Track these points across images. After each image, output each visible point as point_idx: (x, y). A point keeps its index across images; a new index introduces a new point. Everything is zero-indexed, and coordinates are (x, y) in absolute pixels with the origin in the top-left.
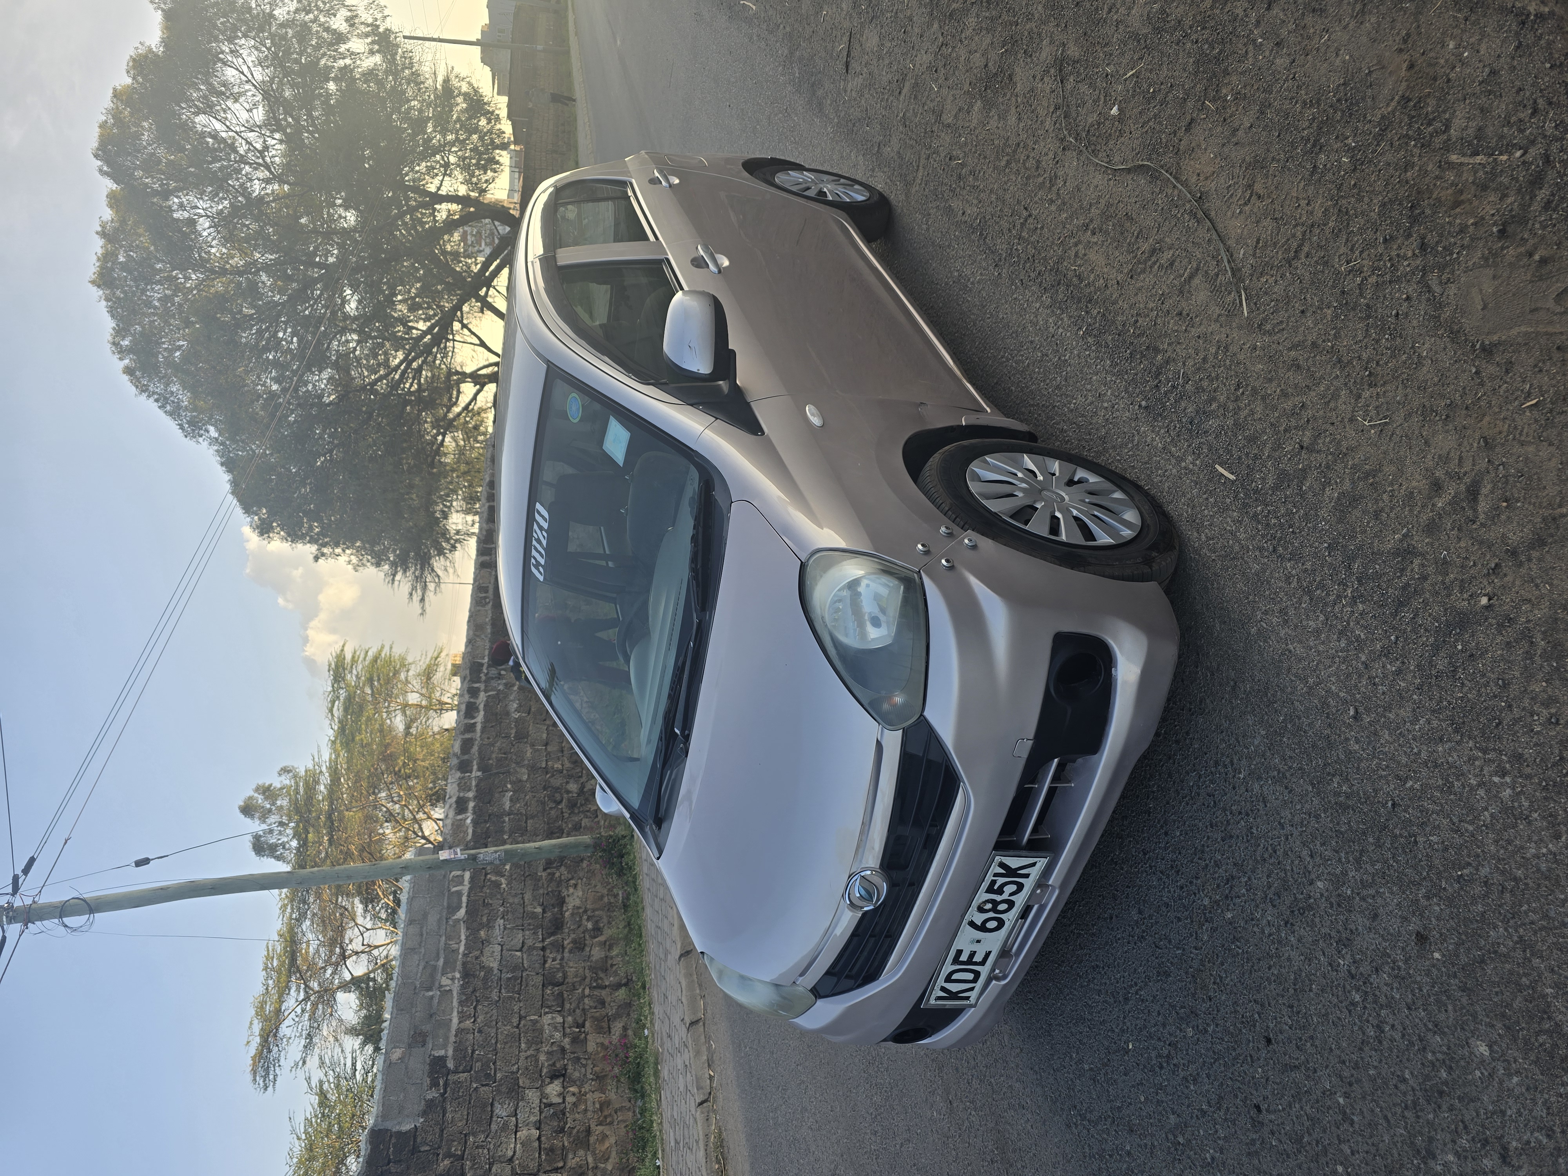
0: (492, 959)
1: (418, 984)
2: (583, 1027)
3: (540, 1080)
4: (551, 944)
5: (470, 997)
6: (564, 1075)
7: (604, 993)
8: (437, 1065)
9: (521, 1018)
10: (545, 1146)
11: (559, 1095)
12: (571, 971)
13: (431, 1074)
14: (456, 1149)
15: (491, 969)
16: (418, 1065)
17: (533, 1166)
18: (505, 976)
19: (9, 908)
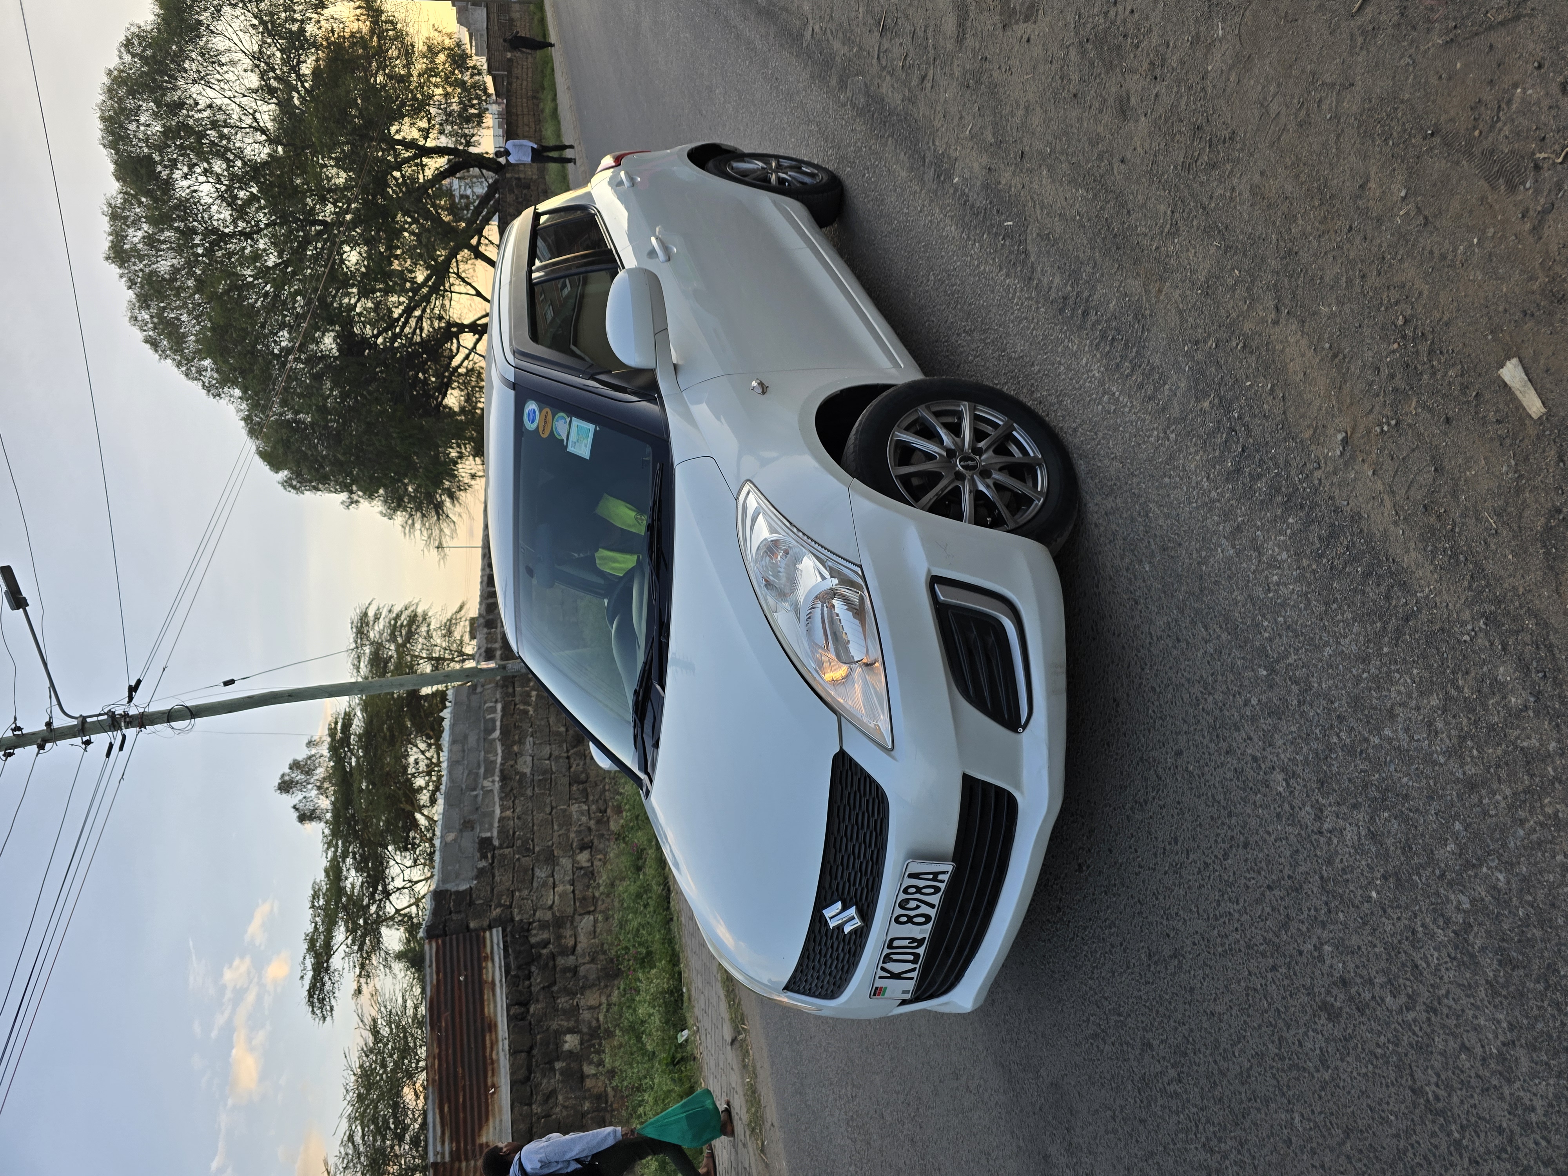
0: (525, 766)
1: (464, 787)
2: (605, 811)
3: (570, 851)
4: (575, 753)
5: (508, 794)
6: (591, 847)
8: (485, 845)
9: (552, 808)
10: (579, 895)
11: (588, 861)
12: (593, 774)
13: (480, 849)
14: (505, 900)
15: (525, 774)
16: (469, 843)
17: (569, 911)
18: (536, 778)
19: (125, 715)
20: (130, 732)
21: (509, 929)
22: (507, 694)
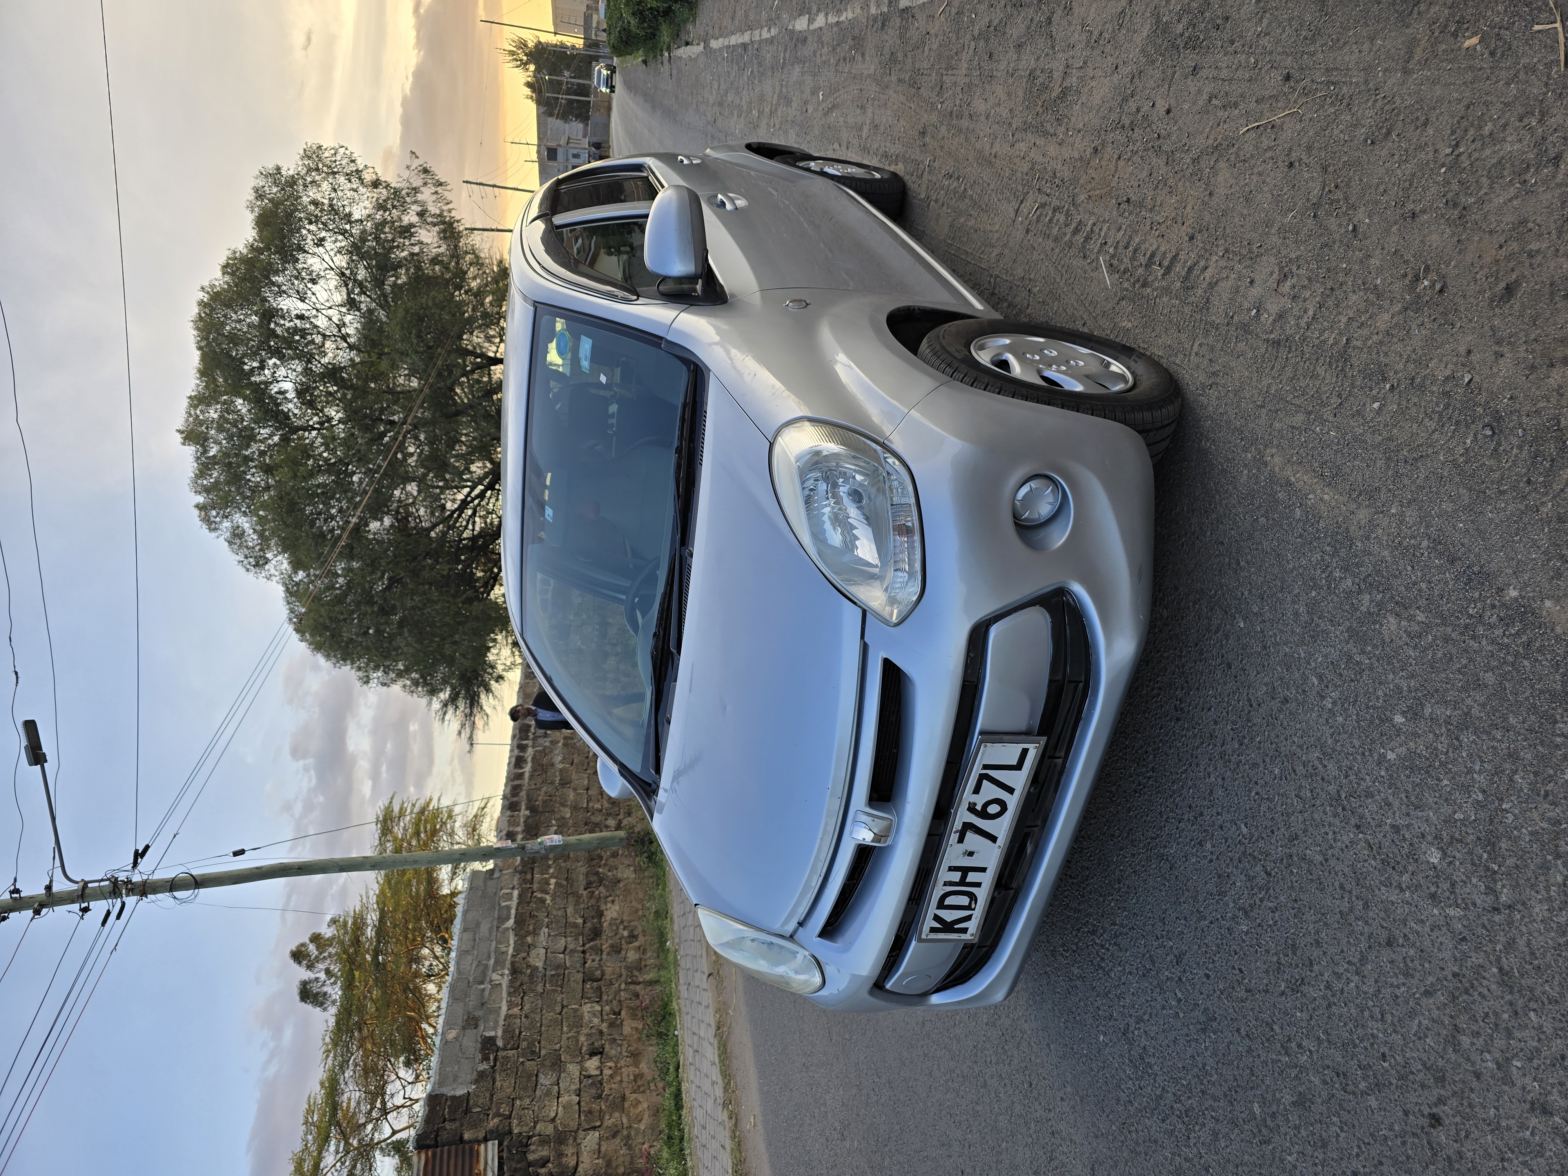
0: (537, 959)
1: (471, 979)
2: (620, 1014)
3: (580, 1057)
4: (591, 948)
5: (517, 989)
6: (601, 1053)
7: (638, 988)
8: (488, 1044)
9: (563, 1007)
10: (584, 1108)
11: (597, 1068)
12: (608, 971)
13: (483, 1050)
14: (504, 1109)
15: (537, 968)
16: (471, 1042)
17: (574, 1125)
18: (549, 973)
19: (129, 882)
20: (131, 901)
21: (505, 1143)
22: (525, 881)
